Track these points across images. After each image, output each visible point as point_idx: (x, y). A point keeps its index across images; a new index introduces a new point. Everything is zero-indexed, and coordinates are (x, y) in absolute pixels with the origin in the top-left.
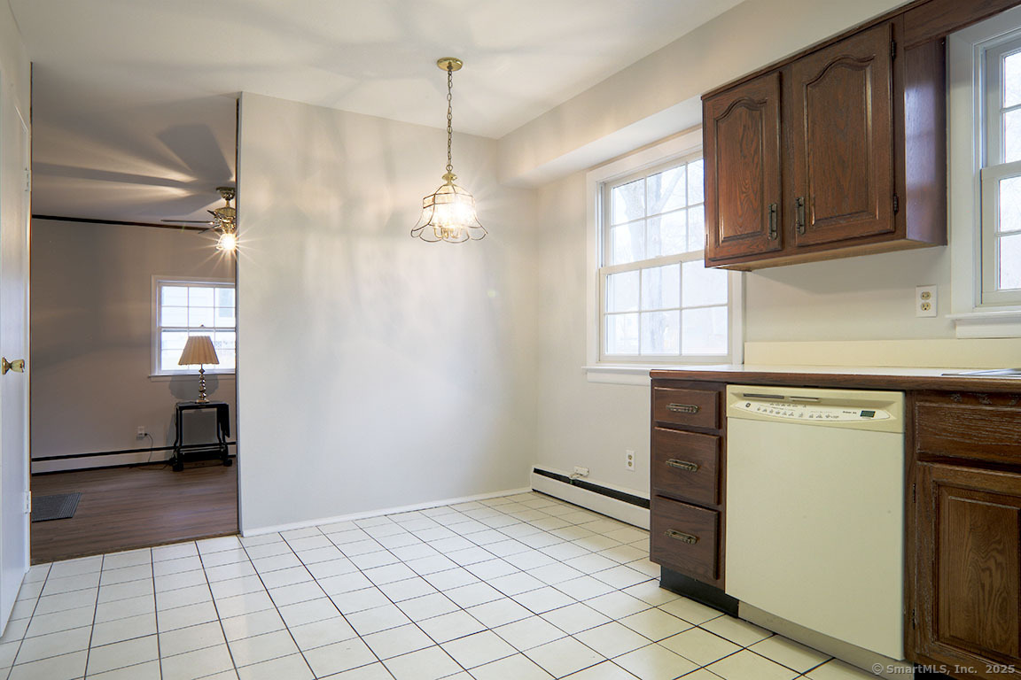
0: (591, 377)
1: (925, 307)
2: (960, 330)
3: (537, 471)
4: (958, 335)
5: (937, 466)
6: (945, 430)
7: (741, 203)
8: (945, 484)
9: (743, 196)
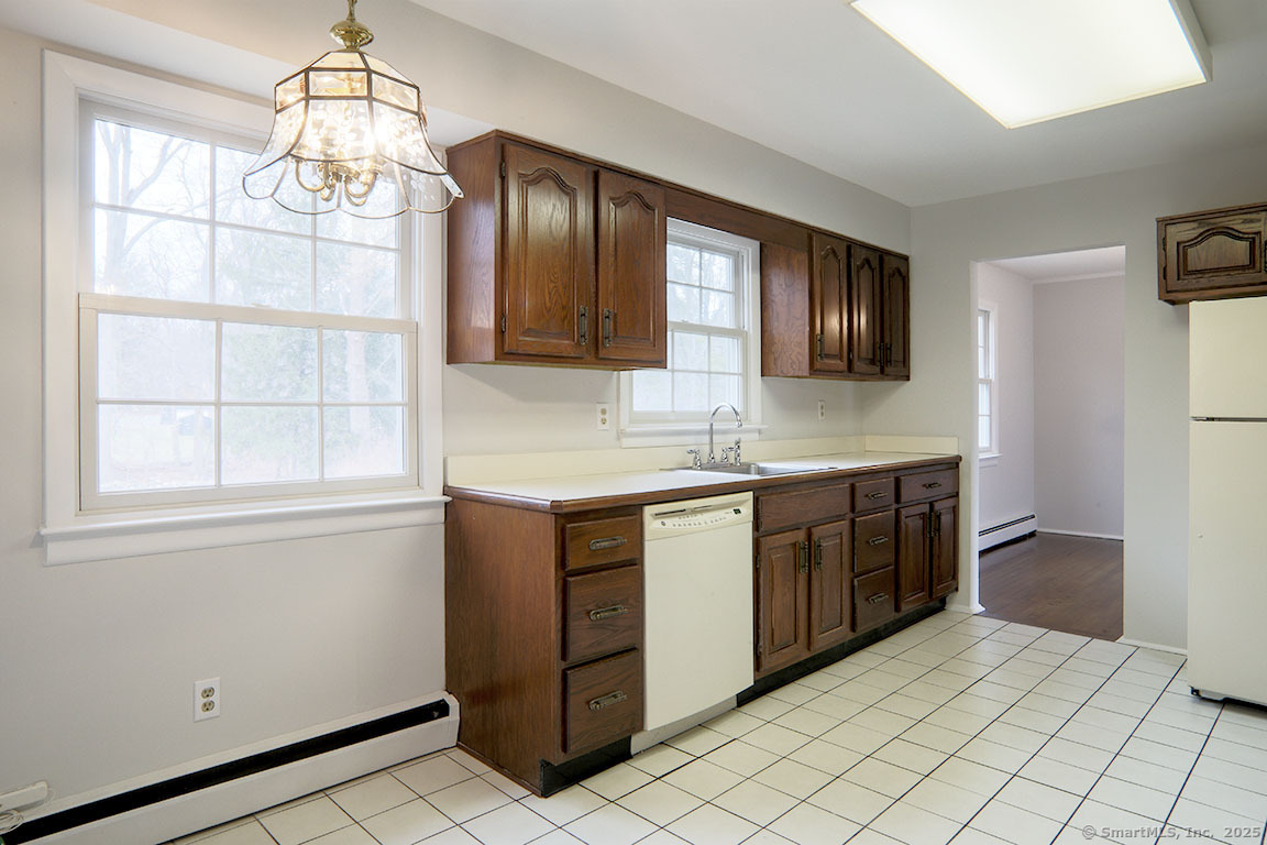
1: (603, 422)
4: (623, 445)
7: (550, 293)
8: (771, 549)
9: (552, 285)
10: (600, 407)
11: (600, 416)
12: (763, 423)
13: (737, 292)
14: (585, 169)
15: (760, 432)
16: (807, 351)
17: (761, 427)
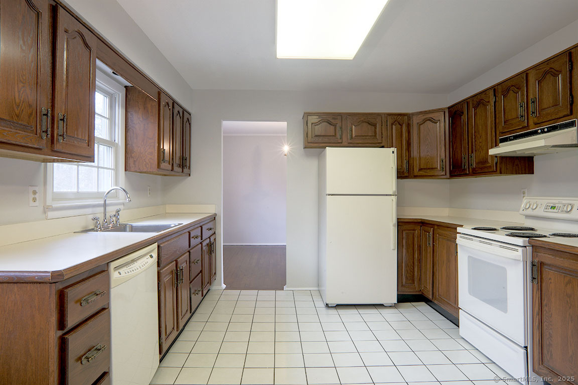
1: (34, 200)
2: (51, 214)
4: (48, 217)
7: (19, 91)
11: (32, 196)
13: (111, 118)
16: (156, 157)
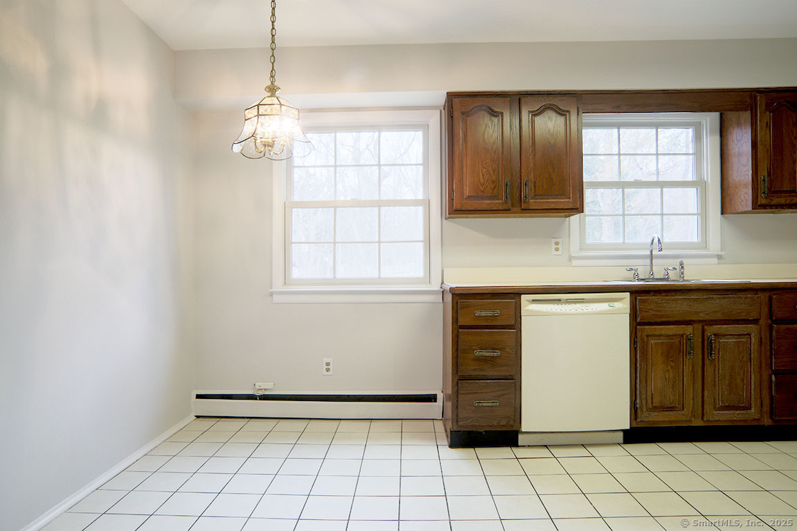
0: (276, 298)
1: (557, 250)
2: (575, 262)
3: (199, 397)
4: (574, 264)
5: (647, 327)
6: (650, 309)
7: (483, 175)
8: (650, 335)
9: (484, 170)
10: (553, 241)
11: (554, 246)
12: (721, 251)
13: (698, 154)
14: (509, 99)
15: (719, 257)
16: (751, 190)
17: (720, 253)
